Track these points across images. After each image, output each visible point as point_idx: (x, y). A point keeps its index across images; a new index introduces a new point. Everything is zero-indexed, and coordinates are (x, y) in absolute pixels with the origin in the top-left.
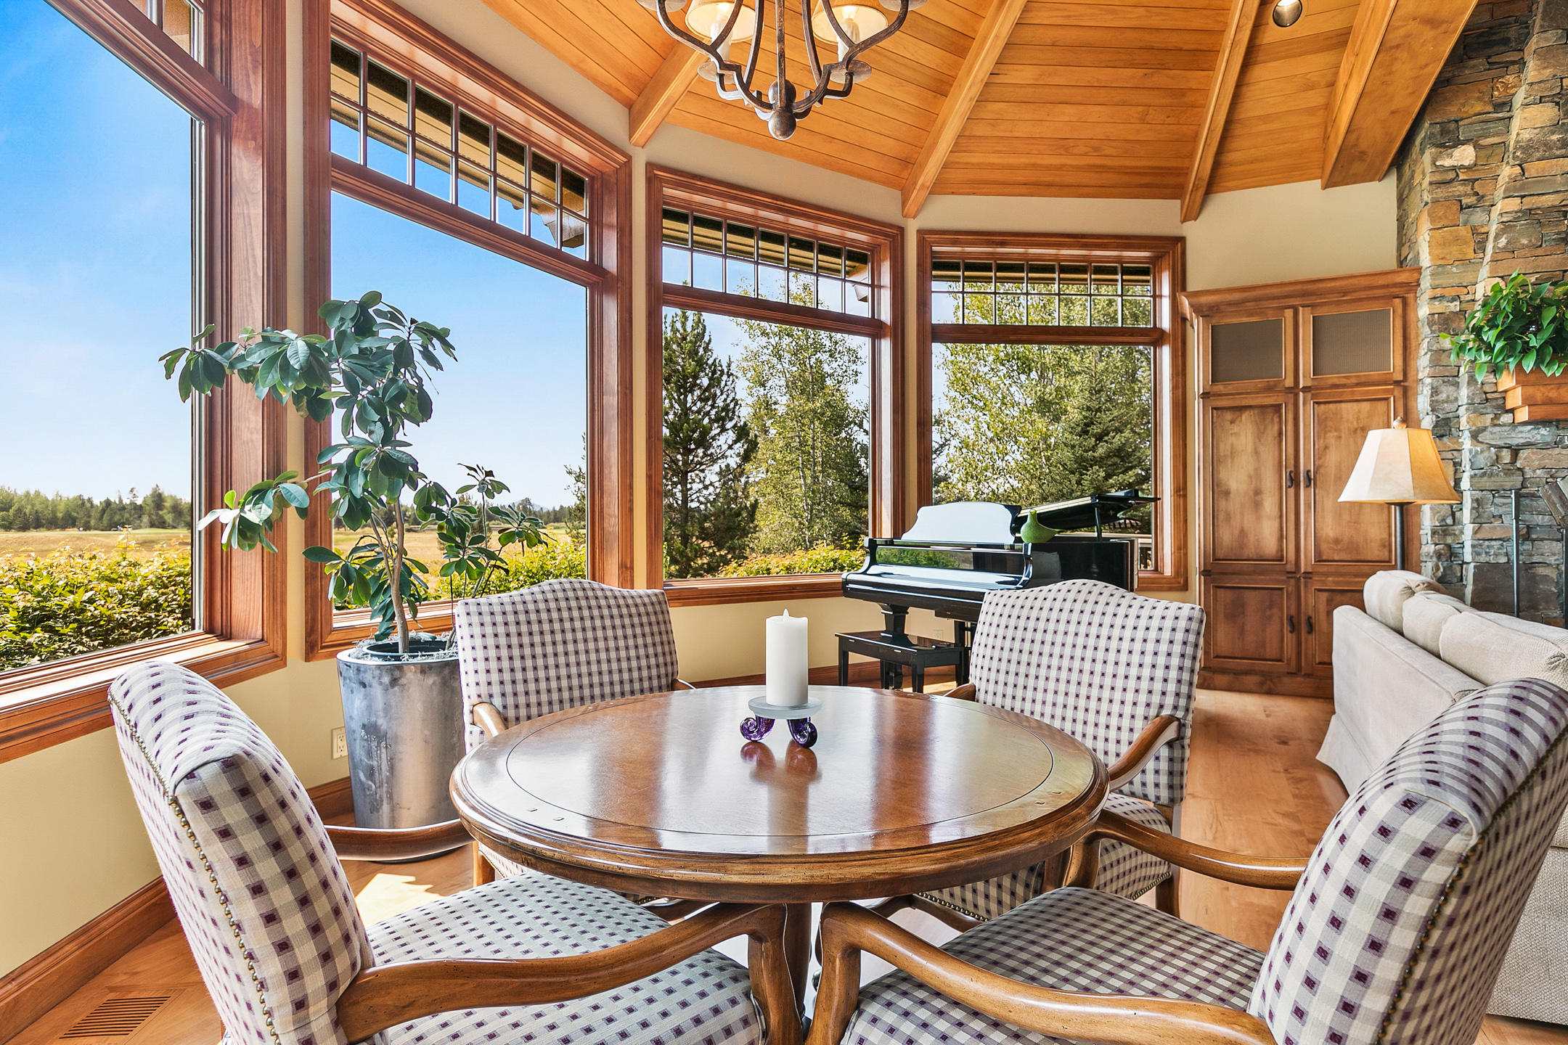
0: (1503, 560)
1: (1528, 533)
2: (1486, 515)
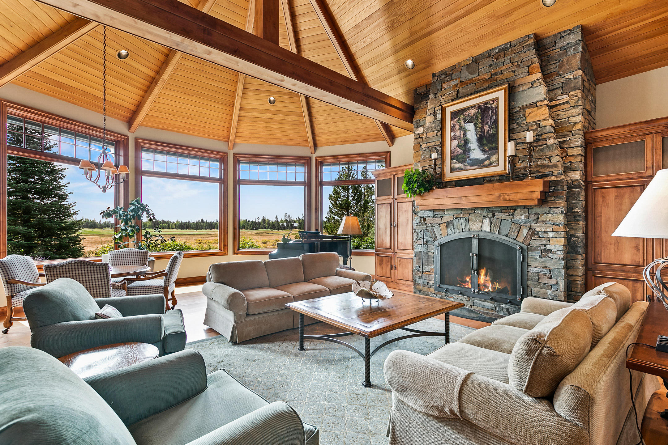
1: (427, 243)
2: (419, 237)
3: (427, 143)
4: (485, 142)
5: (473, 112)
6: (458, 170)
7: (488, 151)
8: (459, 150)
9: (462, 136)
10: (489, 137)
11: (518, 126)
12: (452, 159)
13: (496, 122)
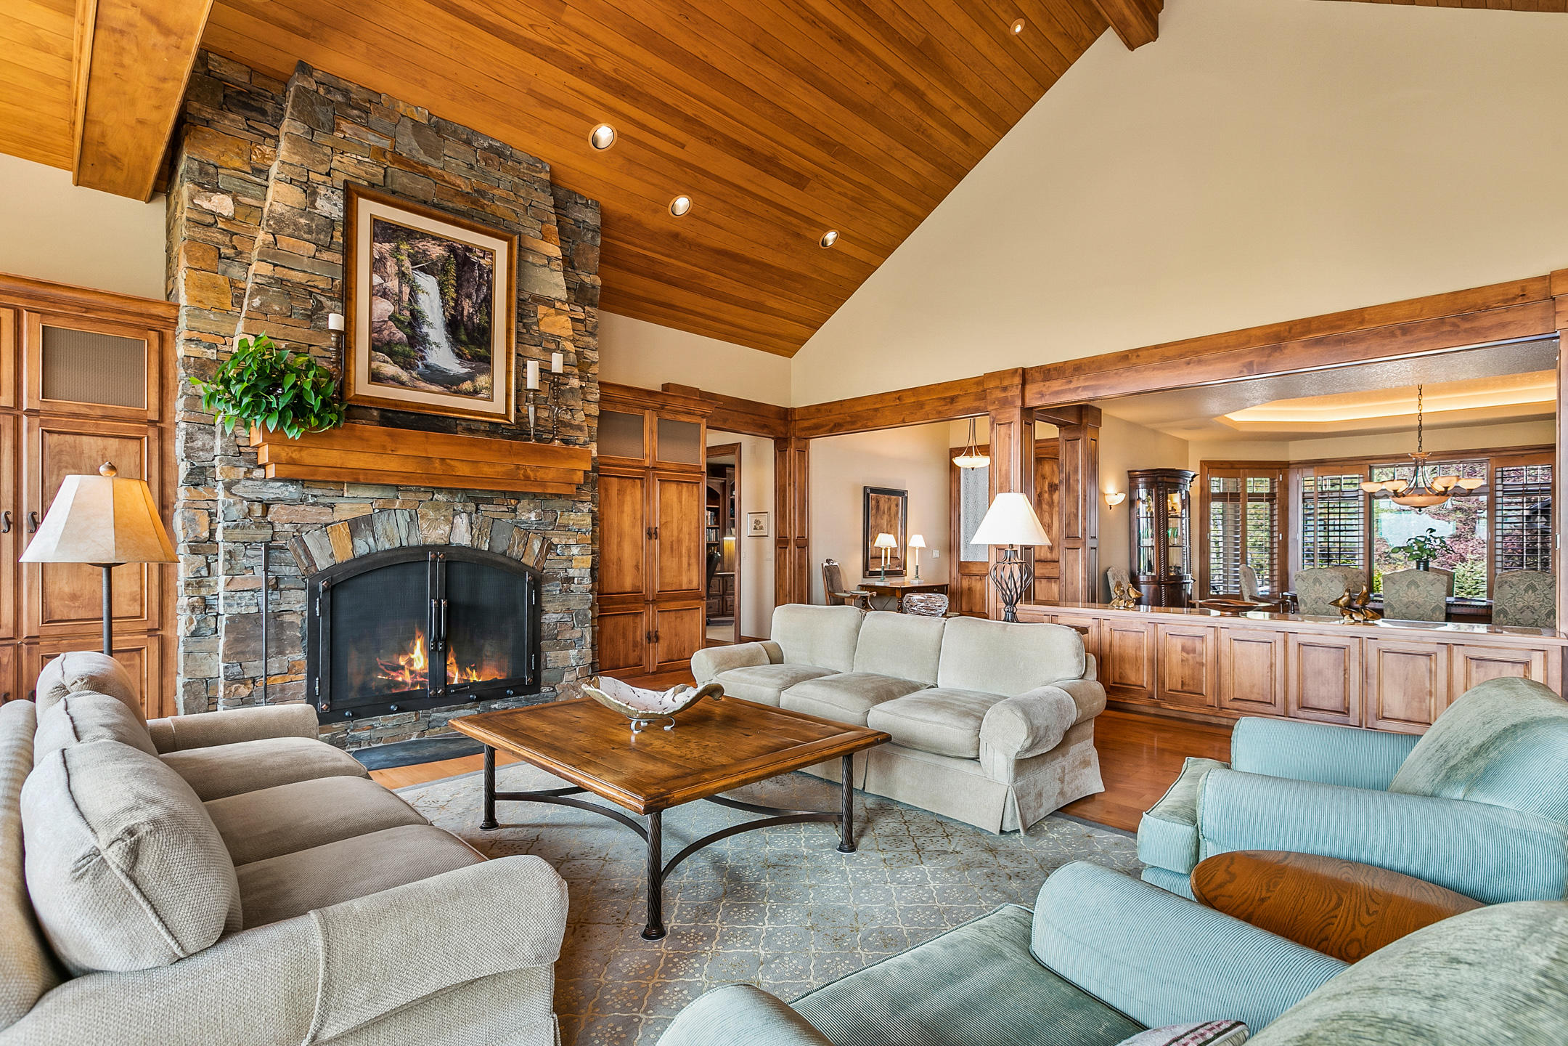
0: (254, 610)
1: (277, 583)
2: (238, 567)
3: (275, 265)
4: (464, 337)
5: (436, 251)
6: (391, 382)
7: (469, 360)
8: (394, 329)
9: (406, 297)
10: (474, 331)
11: (525, 331)
12: (374, 347)
13: (488, 301)
